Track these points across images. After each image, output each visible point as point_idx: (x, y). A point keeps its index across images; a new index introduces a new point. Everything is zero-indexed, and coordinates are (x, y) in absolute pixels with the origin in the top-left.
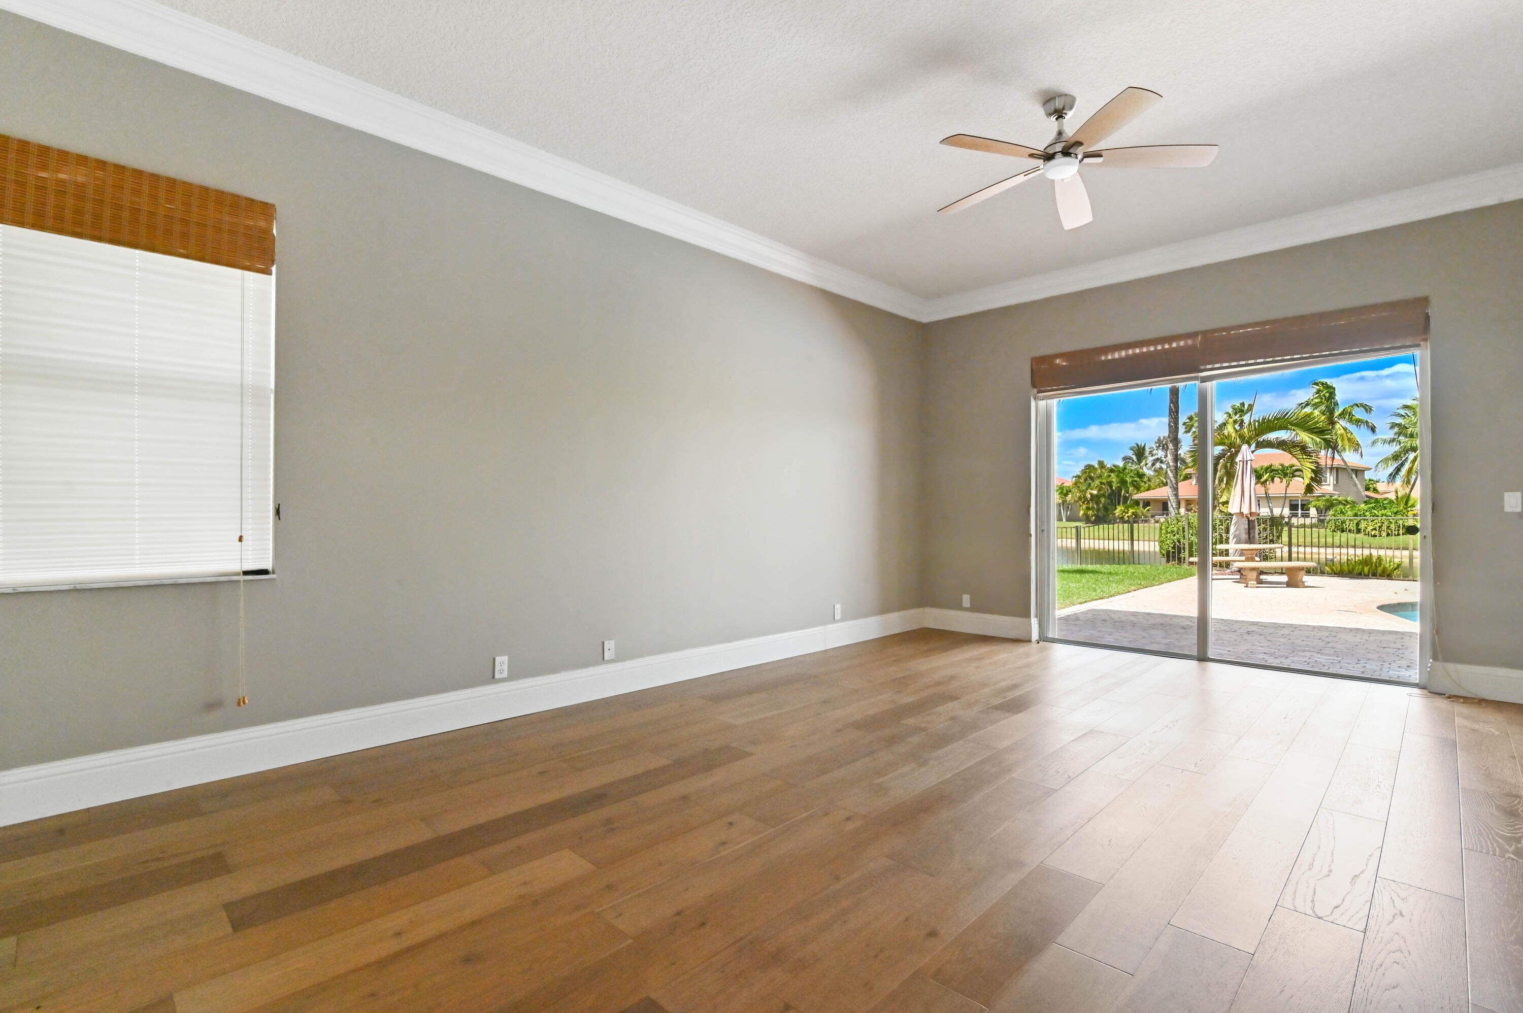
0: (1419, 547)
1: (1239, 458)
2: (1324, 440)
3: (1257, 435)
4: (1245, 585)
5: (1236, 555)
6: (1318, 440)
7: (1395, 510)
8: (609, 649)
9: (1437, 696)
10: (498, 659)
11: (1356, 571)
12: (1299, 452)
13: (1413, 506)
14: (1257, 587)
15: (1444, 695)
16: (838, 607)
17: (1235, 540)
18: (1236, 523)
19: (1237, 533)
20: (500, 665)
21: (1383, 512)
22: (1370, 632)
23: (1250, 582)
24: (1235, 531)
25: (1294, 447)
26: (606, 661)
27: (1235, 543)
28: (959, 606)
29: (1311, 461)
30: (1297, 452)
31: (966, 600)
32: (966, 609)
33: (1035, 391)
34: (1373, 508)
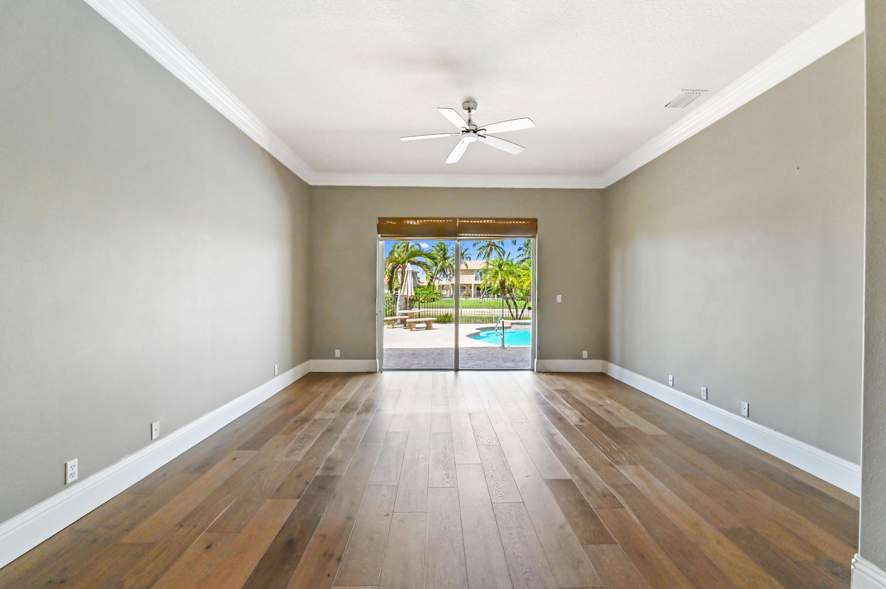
0: (454, 307)
1: (406, 269)
2: (434, 262)
3: (409, 259)
4: (410, 330)
5: (400, 315)
6: (432, 262)
7: (430, 291)
8: (156, 429)
9: (539, 373)
10: (69, 464)
11: (443, 320)
12: (425, 267)
13: (435, 289)
14: (416, 330)
15: (542, 372)
16: (276, 366)
17: (399, 308)
18: (400, 300)
19: (400, 305)
20: (71, 469)
21: (425, 292)
22: (478, 348)
23: (413, 329)
24: (399, 304)
25: (424, 265)
26: (155, 439)
27: (399, 310)
28: (333, 357)
29: (430, 272)
30: (424, 267)
31: (338, 353)
32: (338, 358)
33: (380, 235)
34: (422, 290)
